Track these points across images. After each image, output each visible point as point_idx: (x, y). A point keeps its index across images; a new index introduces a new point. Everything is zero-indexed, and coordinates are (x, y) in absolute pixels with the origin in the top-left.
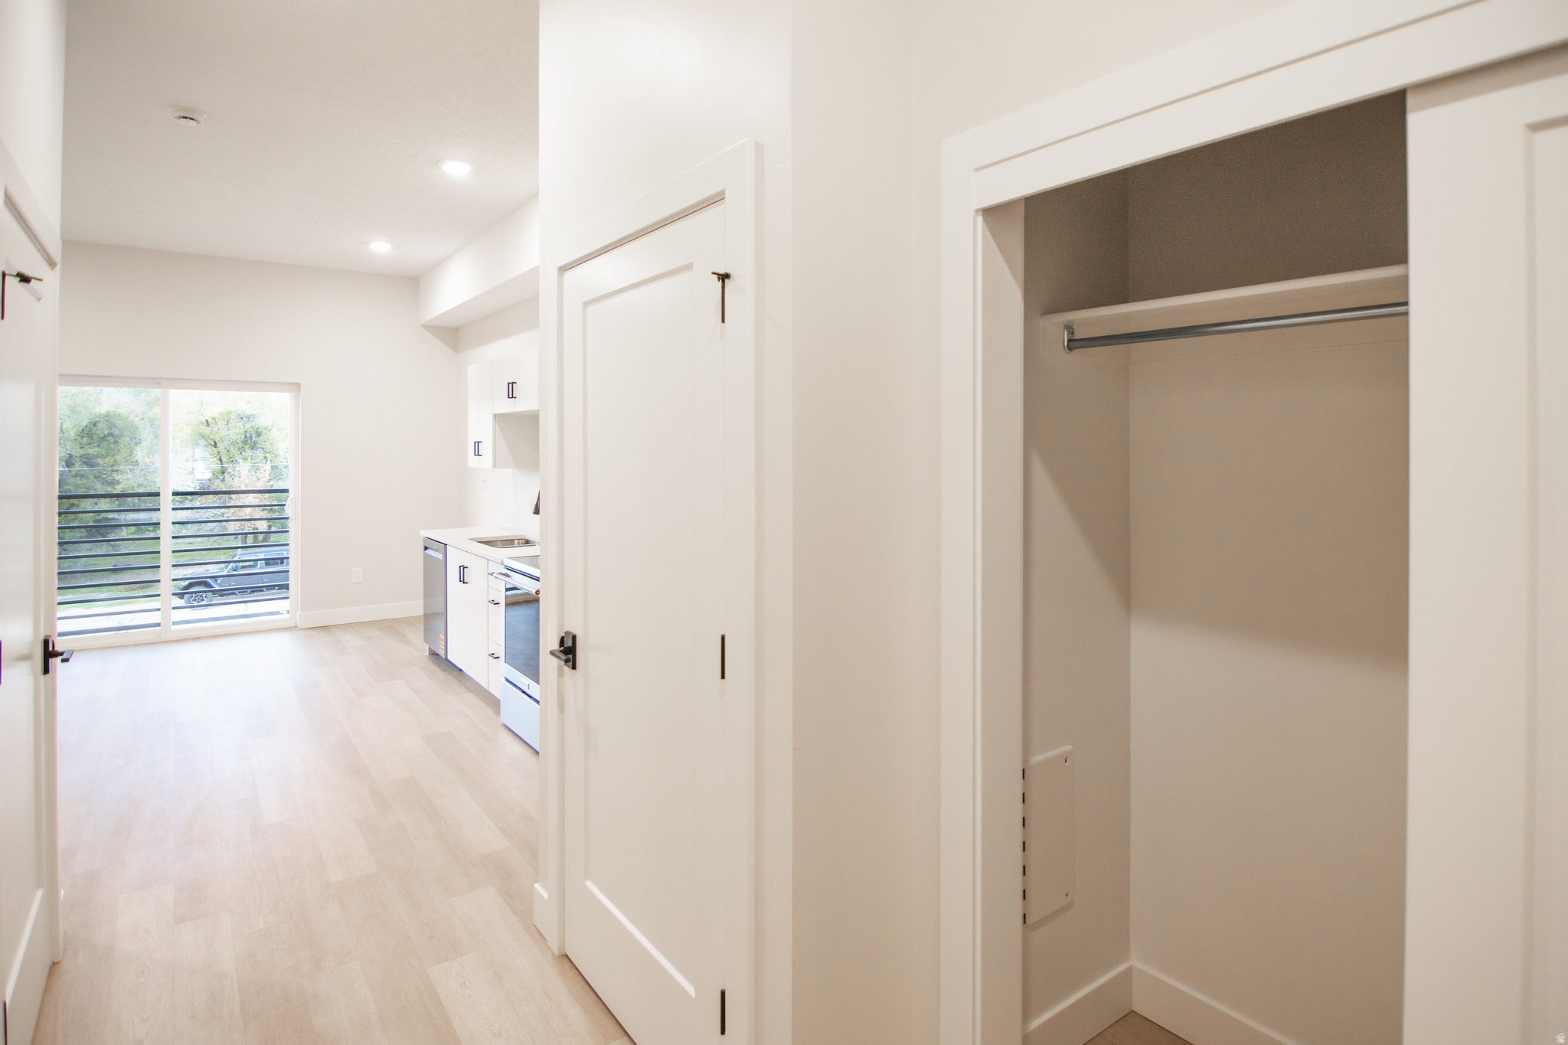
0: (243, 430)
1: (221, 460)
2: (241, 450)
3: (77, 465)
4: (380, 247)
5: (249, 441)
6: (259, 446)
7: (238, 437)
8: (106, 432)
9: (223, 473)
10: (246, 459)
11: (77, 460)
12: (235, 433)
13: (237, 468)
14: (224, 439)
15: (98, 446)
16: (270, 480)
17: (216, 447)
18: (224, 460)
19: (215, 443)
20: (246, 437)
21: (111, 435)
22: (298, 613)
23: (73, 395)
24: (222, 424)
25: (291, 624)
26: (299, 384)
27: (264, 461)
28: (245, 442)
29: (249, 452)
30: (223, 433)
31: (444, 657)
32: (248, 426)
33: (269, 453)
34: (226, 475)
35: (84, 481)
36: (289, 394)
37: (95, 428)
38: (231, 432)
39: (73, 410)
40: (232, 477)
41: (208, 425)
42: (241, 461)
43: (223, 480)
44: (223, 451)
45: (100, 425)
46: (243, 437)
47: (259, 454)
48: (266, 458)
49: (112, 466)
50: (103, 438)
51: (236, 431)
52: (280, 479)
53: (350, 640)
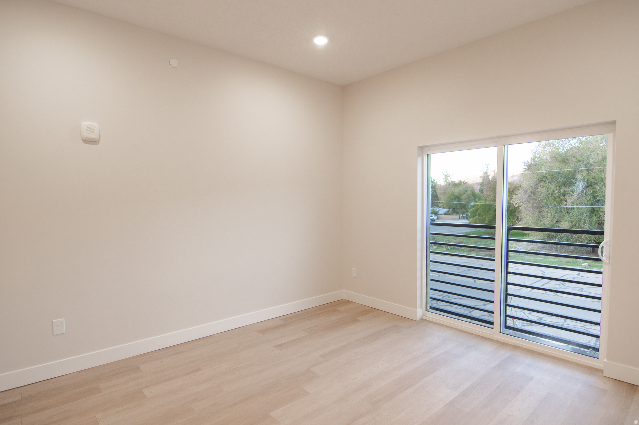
22: (605, 360)
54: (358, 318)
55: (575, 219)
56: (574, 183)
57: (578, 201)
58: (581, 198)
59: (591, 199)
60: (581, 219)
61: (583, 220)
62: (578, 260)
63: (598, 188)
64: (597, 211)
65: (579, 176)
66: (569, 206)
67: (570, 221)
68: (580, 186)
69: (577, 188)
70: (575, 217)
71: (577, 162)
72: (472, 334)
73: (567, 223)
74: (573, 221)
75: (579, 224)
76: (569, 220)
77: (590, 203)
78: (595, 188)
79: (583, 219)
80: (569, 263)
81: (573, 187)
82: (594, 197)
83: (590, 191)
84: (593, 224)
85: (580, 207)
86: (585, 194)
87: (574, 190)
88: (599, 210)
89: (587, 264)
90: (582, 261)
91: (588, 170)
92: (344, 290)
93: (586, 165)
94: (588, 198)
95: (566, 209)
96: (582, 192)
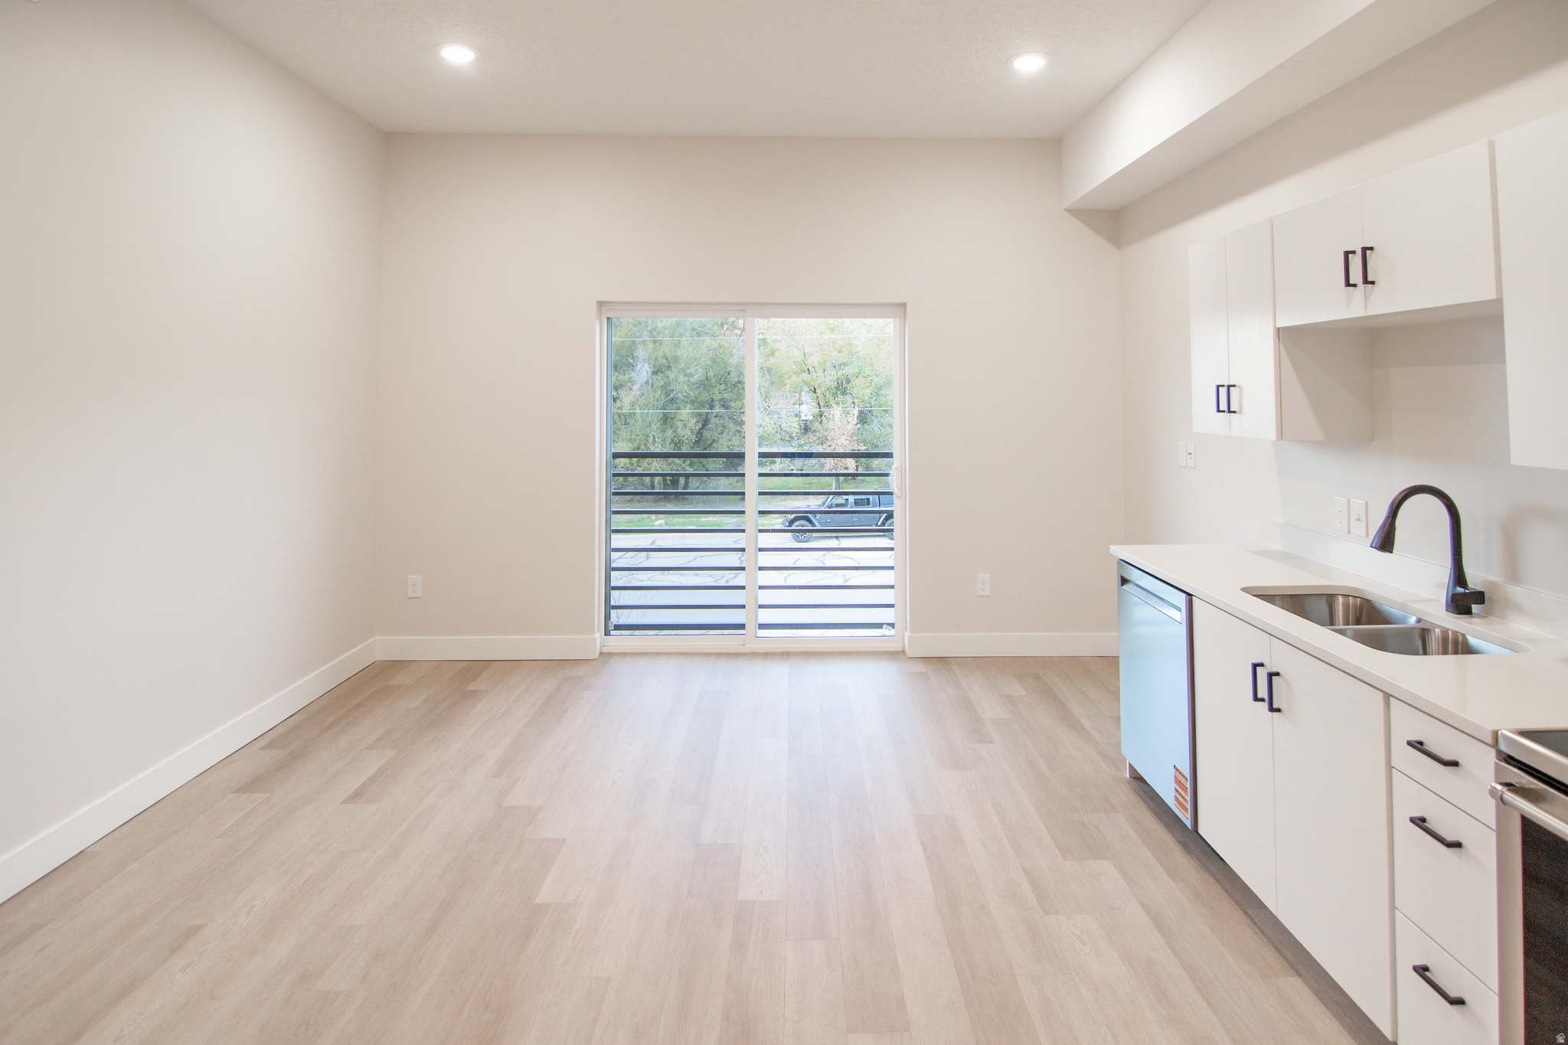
0: (835, 378)
1: (819, 404)
2: (835, 395)
3: (717, 407)
4: (1029, 64)
5: (841, 387)
6: (848, 392)
7: (832, 383)
8: (736, 380)
9: (821, 416)
10: (838, 404)
11: (717, 403)
12: (828, 380)
13: (832, 412)
14: (821, 386)
15: (731, 392)
16: (858, 423)
17: (815, 393)
18: (822, 404)
19: (815, 389)
20: (838, 383)
21: (739, 382)
22: (907, 634)
23: (714, 349)
24: (820, 373)
25: (896, 646)
26: (904, 305)
27: (853, 406)
28: (837, 388)
29: (840, 398)
30: (821, 380)
31: (1188, 823)
32: (840, 373)
33: (857, 398)
34: (823, 418)
35: (722, 421)
36: (891, 320)
37: (728, 377)
38: (827, 379)
39: (714, 361)
40: (828, 420)
41: (809, 373)
42: (834, 406)
43: (821, 422)
44: (821, 396)
45: (732, 374)
46: (836, 383)
47: (849, 399)
48: (854, 403)
49: (741, 409)
50: (734, 385)
51: (831, 378)
52: (865, 422)
53: (977, 689)
54: (471, 688)
55: (638, 436)
56: (633, 366)
57: (642, 401)
58: (646, 394)
59: (663, 397)
60: (648, 436)
61: (652, 438)
62: (645, 516)
63: (672, 376)
64: (672, 419)
65: (641, 353)
66: (625, 411)
67: (630, 440)
68: (643, 372)
69: (637, 375)
70: (638, 432)
71: (635, 325)
72: (710, 654)
73: (625, 444)
74: (635, 440)
75: (645, 445)
76: (628, 438)
77: (660, 403)
78: (668, 377)
79: (651, 435)
80: (632, 524)
81: (633, 374)
82: (667, 395)
83: (659, 381)
84: (667, 445)
85: (645, 411)
86: (652, 386)
87: (633, 379)
88: (675, 417)
89: (663, 521)
90: (653, 517)
91: (655, 342)
92: (376, 638)
93: (651, 332)
94: (657, 395)
95: (622, 417)
96: (647, 382)
